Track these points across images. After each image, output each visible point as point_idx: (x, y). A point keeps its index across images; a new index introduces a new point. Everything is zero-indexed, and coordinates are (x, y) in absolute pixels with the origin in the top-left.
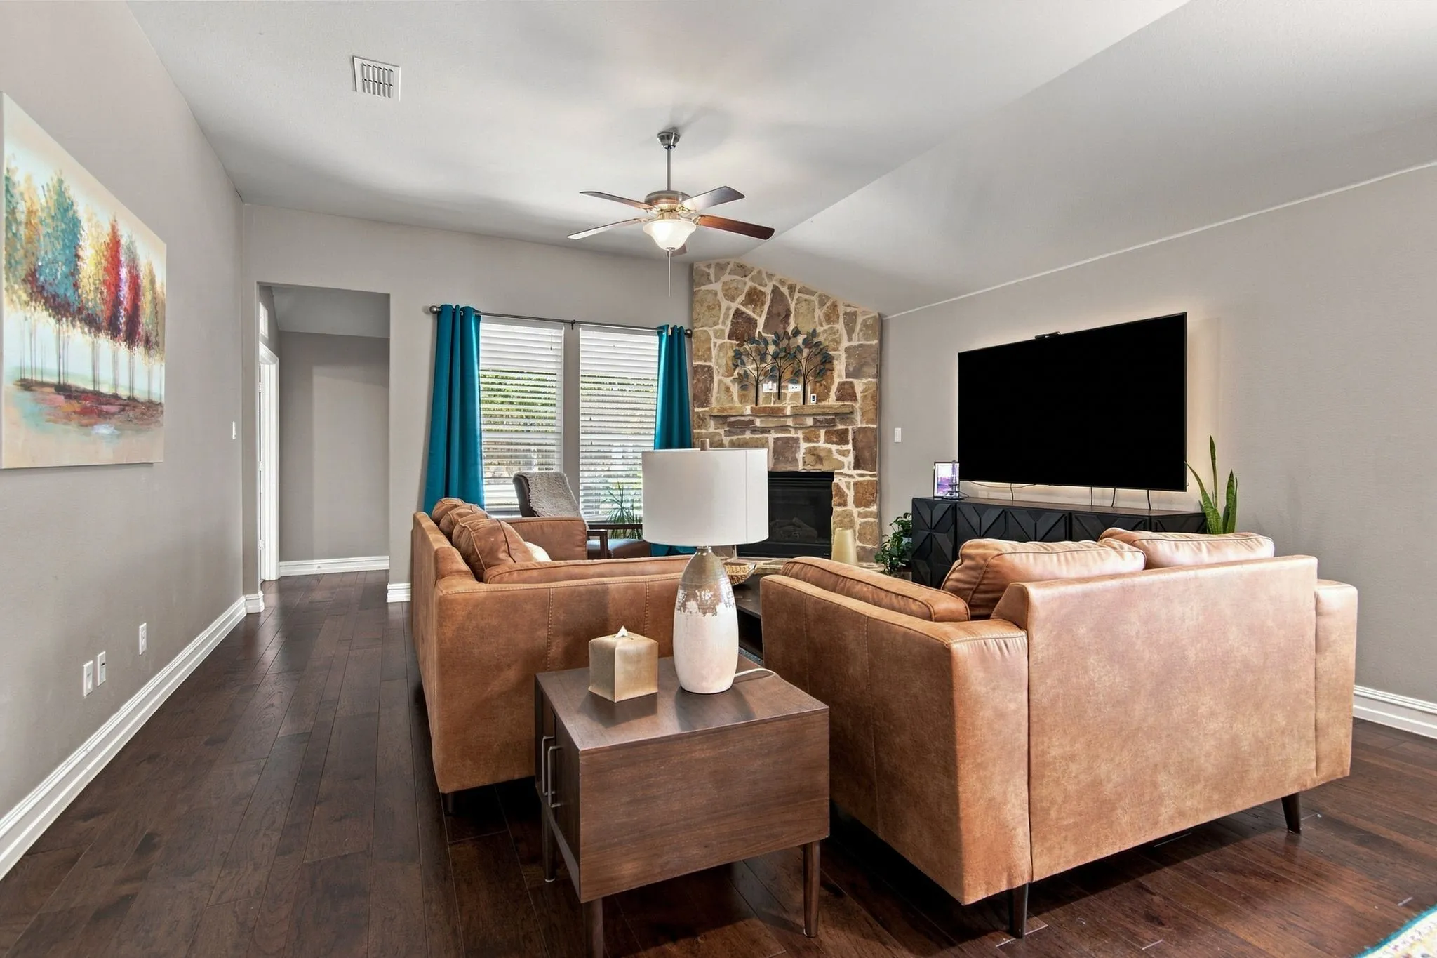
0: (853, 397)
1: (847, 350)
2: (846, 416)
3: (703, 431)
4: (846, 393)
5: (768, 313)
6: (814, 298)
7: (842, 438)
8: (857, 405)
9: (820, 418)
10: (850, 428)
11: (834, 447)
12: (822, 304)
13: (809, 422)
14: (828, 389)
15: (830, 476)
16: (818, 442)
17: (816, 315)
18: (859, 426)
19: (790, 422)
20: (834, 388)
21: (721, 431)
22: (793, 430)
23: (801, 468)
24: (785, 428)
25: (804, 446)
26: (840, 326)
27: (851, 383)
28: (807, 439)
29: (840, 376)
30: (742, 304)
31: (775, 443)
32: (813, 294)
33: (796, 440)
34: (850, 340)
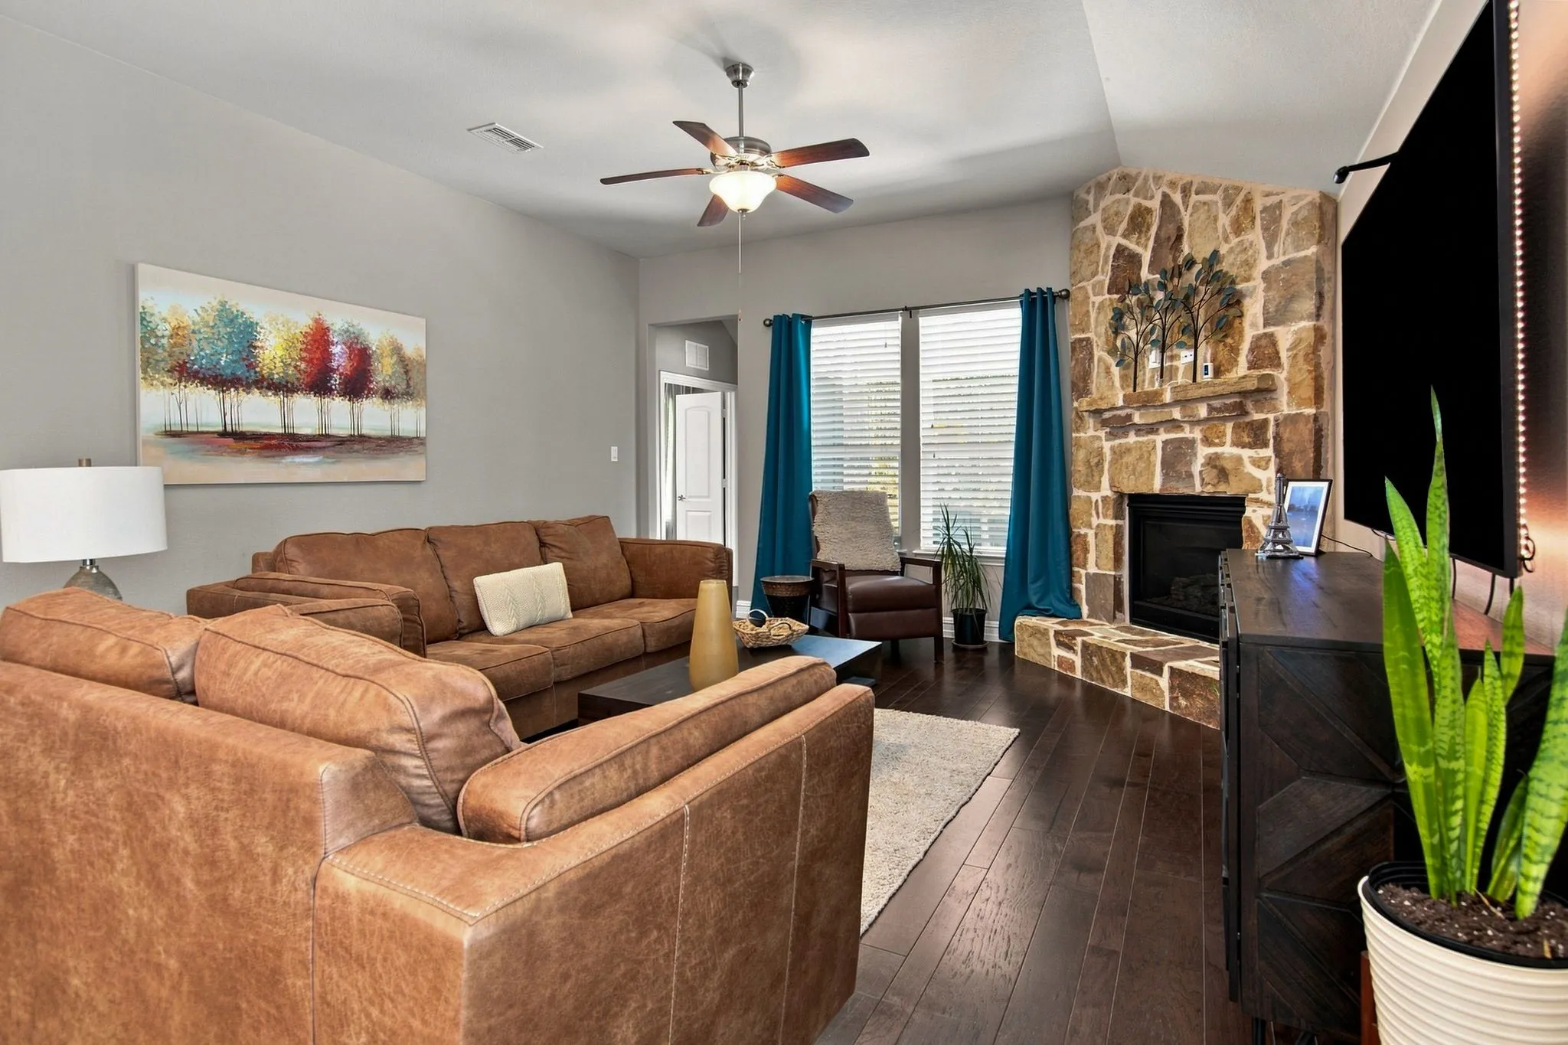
0: (1275, 361)
1: (1266, 275)
2: (1264, 392)
3: (1082, 434)
4: (1265, 353)
5: (1155, 242)
6: (1217, 198)
7: (1256, 435)
8: (1281, 376)
9: (1217, 403)
10: (1271, 417)
11: (1246, 453)
12: (1228, 204)
13: (1203, 411)
14: (1235, 350)
15: (1237, 503)
16: (1222, 444)
17: (1220, 224)
18: (1286, 412)
19: (1176, 414)
20: (1245, 347)
21: (1102, 434)
22: (1187, 427)
23: (1198, 489)
24: (1174, 425)
25: (1203, 452)
26: (1255, 236)
27: (1272, 335)
28: (1207, 441)
29: (1253, 325)
30: (1124, 236)
31: (1163, 449)
32: (1213, 190)
33: (1191, 443)
34: (1270, 257)
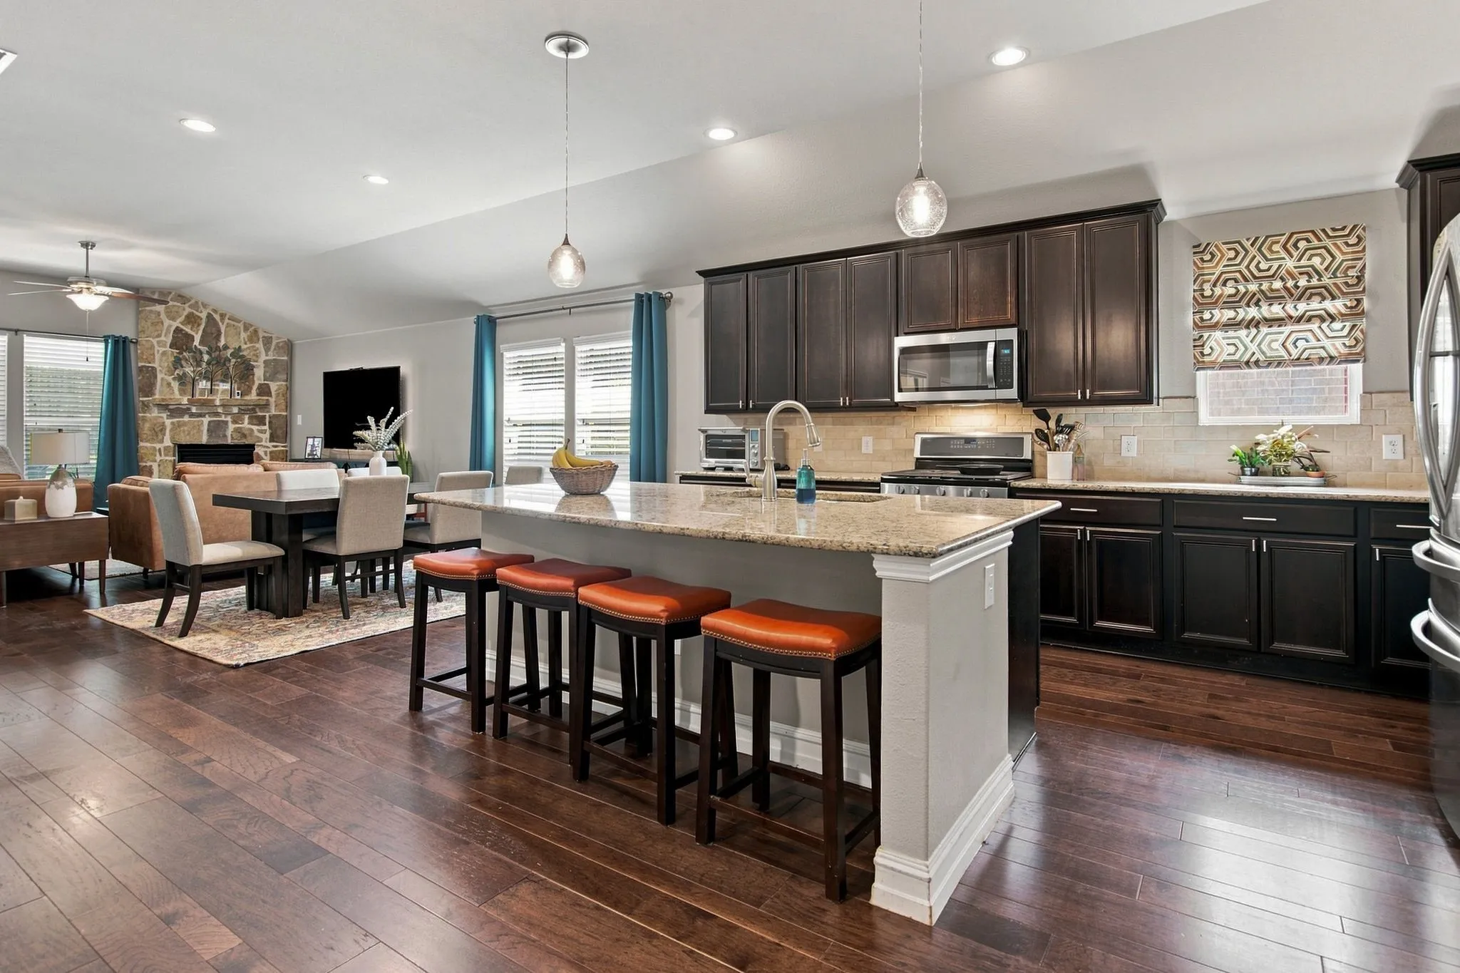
0: (269, 394)
1: (265, 362)
2: (265, 406)
3: (148, 415)
4: (264, 390)
5: (203, 332)
6: (241, 325)
7: (261, 421)
8: (272, 400)
9: (243, 408)
10: (267, 415)
11: (255, 428)
12: (246, 329)
13: (235, 410)
14: (250, 388)
15: (252, 447)
16: (243, 423)
17: (242, 338)
18: (274, 413)
19: (220, 410)
20: (255, 387)
21: (164, 415)
22: (223, 416)
23: (229, 441)
24: (217, 414)
25: (231, 427)
26: (260, 345)
27: (268, 384)
28: (235, 422)
29: (259, 379)
30: (182, 323)
31: (209, 425)
32: (239, 321)
33: (226, 423)
34: (267, 355)
